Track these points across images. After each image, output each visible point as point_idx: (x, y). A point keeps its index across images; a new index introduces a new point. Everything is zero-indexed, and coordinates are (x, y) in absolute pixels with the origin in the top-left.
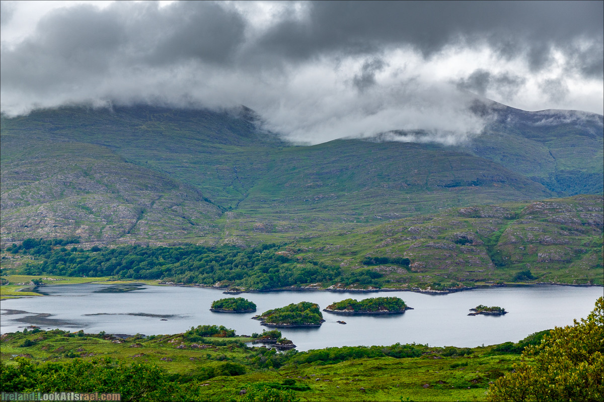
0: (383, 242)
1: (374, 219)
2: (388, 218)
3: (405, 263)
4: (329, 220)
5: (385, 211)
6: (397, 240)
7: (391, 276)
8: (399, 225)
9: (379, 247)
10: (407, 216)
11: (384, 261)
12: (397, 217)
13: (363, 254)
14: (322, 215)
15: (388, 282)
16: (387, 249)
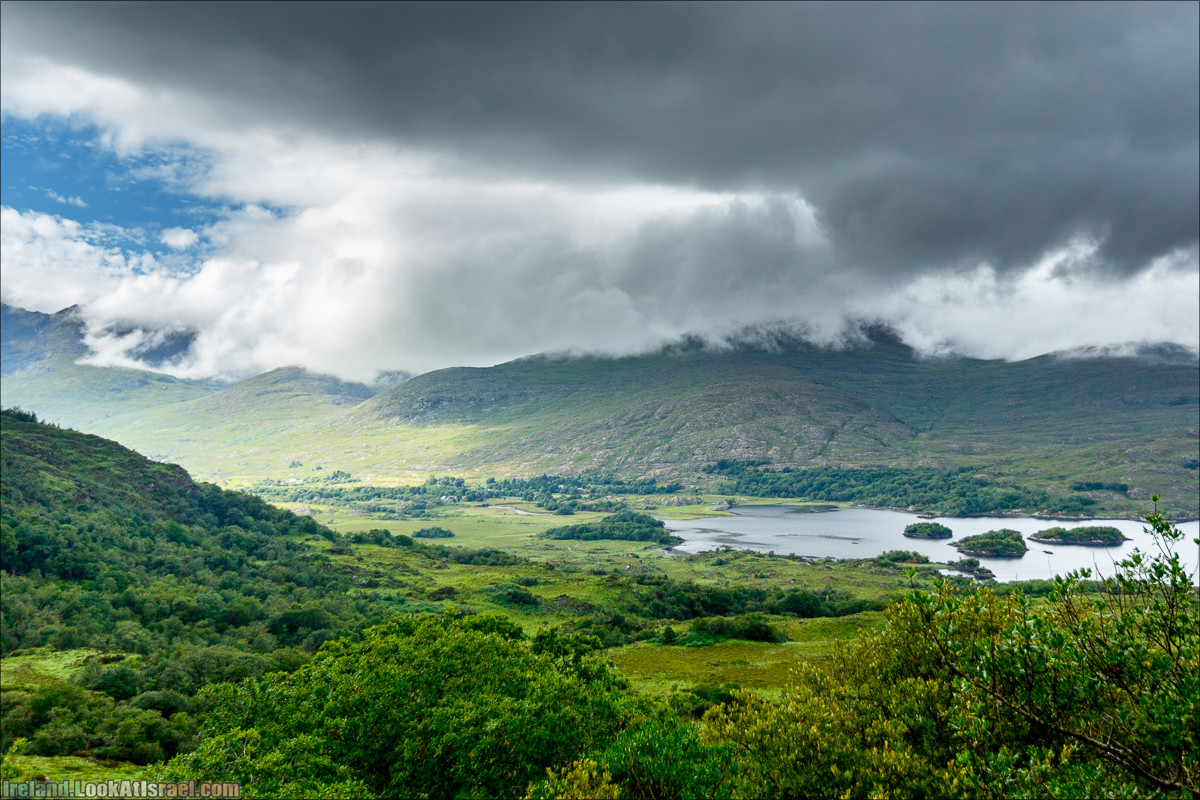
0: (1096, 466)
1: (1086, 441)
2: (1100, 439)
3: (1123, 489)
4: (1032, 442)
5: (1098, 432)
6: (1111, 463)
7: (1106, 503)
8: (1115, 447)
9: (1091, 471)
10: (1124, 437)
11: (1098, 487)
12: (1112, 438)
13: (1073, 478)
14: (1025, 436)
15: (1103, 509)
16: (1101, 473)
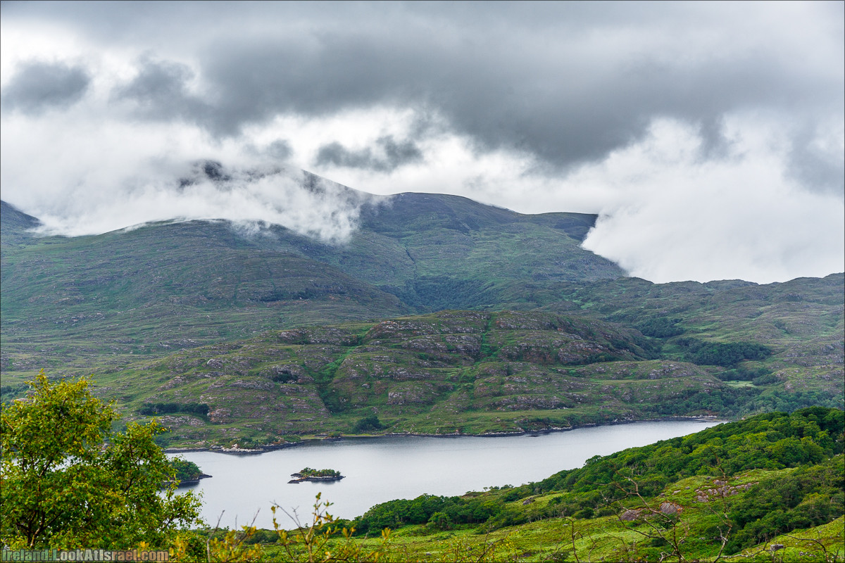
0: (170, 382)
1: (159, 349)
2: (179, 347)
3: (202, 411)
4: (92, 351)
5: (174, 337)
6: (190, 378)
7: (182, 430)
8: (194, 356)
9: (164, 389)
10: (206, 343)
11: (172, 409)
12: (193, 345)
13: (140, 400)
14: (82, 344)
15: (177, 438)
16: (176, 391)
